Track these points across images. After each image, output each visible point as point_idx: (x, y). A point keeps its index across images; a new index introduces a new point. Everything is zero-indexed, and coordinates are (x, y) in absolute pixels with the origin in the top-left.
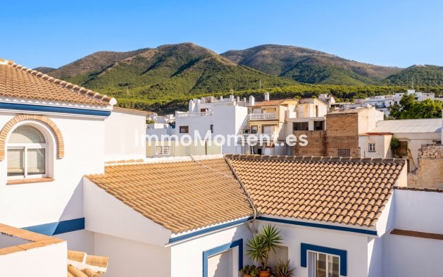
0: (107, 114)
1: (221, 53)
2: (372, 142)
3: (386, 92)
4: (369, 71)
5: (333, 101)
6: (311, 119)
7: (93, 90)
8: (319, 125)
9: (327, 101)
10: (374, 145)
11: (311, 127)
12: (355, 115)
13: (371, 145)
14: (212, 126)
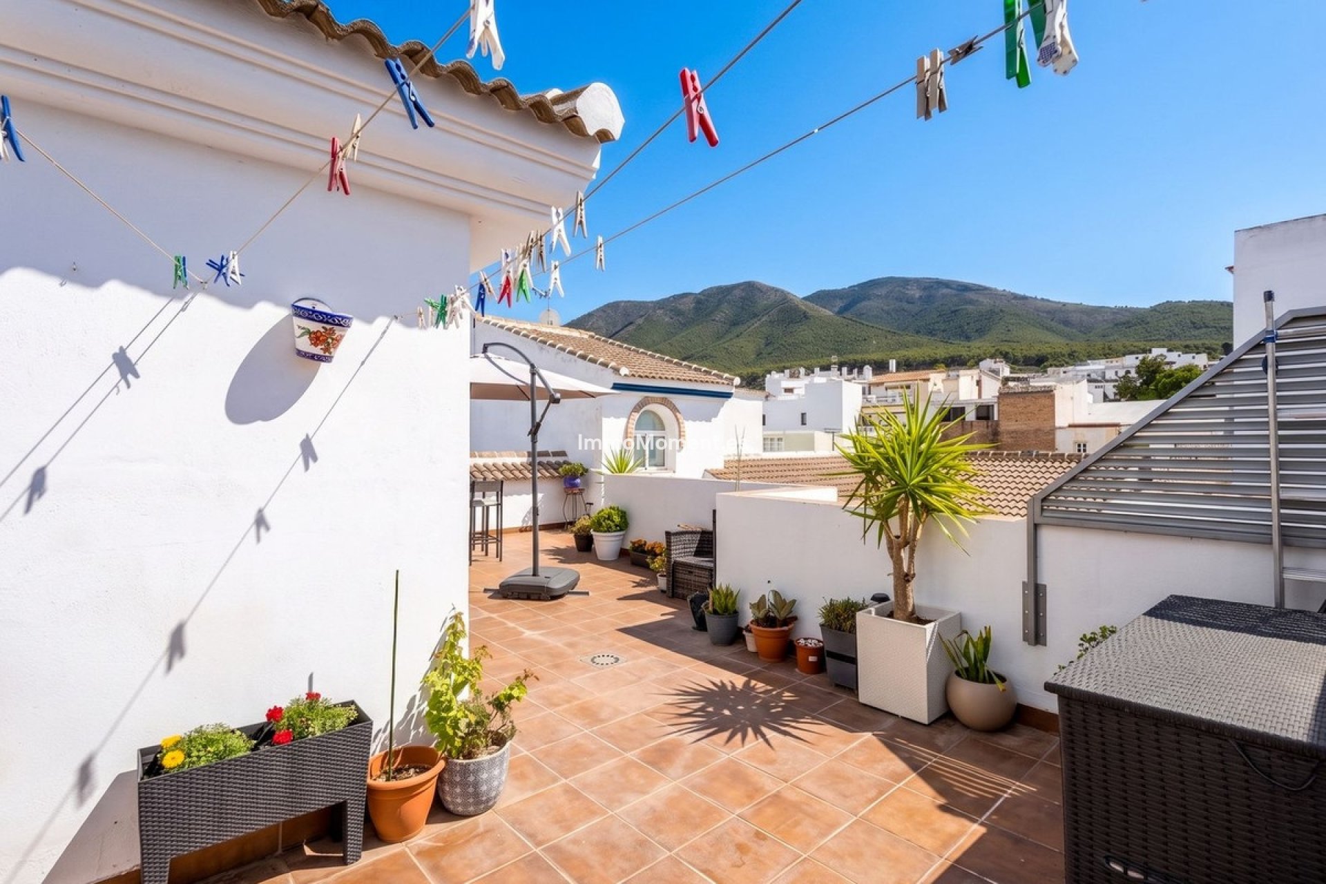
0: (728, 395)
1: (805, 295)
2: (1081, 439)
3: (1108, 353)
4: (1075, 318)
5: (1006, 371)
6: (969, 403)
7: (689, 362)
8: (984, 413)
9: (995, 372)
10: (1085, 446)
11: (970, 416)
12: (1048, 393)
13: (1079, 446)
14: (803, 415)
